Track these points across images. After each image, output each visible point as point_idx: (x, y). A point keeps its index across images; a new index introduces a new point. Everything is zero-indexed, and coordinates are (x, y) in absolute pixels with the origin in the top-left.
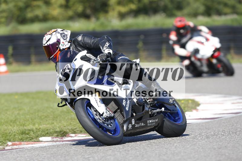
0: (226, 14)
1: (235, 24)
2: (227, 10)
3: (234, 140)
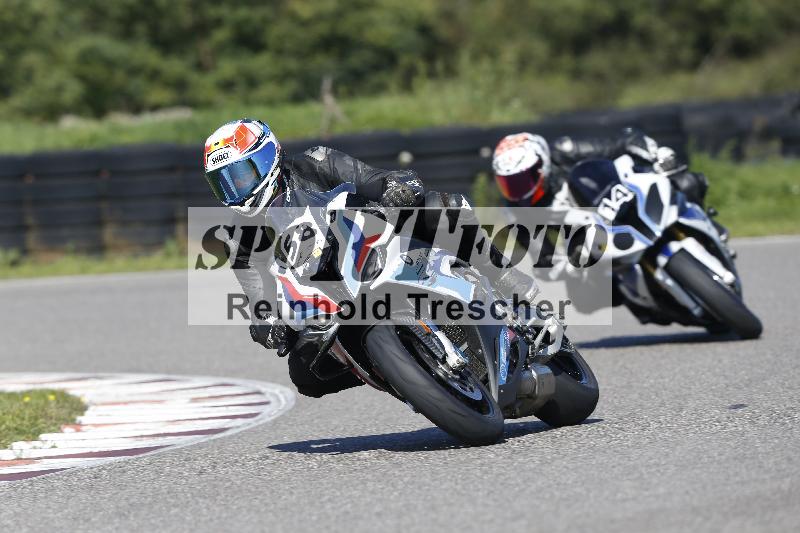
0: (155, 108)
2: (158, 95)
3: (211, 520)
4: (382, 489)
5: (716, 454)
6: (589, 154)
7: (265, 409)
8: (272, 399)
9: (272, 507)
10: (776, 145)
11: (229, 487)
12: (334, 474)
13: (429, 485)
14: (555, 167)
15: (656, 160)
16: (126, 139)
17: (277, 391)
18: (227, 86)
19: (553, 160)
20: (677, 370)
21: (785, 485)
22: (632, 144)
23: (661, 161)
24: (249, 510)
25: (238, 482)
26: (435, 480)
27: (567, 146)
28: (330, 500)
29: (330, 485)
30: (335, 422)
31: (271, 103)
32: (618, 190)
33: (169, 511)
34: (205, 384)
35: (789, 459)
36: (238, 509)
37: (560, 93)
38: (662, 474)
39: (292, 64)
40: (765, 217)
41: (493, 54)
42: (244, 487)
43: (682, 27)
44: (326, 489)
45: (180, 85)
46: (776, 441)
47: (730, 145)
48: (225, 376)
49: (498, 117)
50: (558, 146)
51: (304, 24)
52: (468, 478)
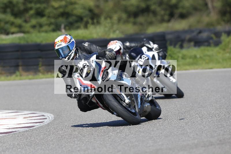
0: (13, 33)
1: (23, 42)
2: (13, 29)
3: (30, 153)
4: (80, 143)
5: (176, 133)
6: (134, 46)
7: (45, 120)
8: (47, 118)
9: (48, 149)
10: (192, 44)
11: (35, 143)
12: (66, 139)
13: (93, 142)
14: (124, 50)
15: (153, 48)
16: (4, 42)
17: (49, 115)
18: (34, 27)
19: (124, 48)
20: (164, 109)
21: (196, 141)
22: (146, 43)
23: (155, 48)
24: (41, 150)
25: (38, 142)
26: (95, 141)
27: (128, 44)
28: (64, 147)
29: (64, 142)
30: (66, 124)
31: (46, 32)
32: (143, 56)
33: (18, 150)
34: (28, 113)
35: (197, 134)
36: (38, 149)
37: (130, 29)
38: (161, 139)
39: (53, 20)
40: (189, 64)
41: (111, 18)
42: (39, 143)
43: (165, 10)
44: (63, 143)
45: (20, 26)
46: (193, 129)
47: (179, 43)
48: (34, 111)
49: (112, 36)
50: (125, 44)
51: (56, 9)
52: (104, 140)
